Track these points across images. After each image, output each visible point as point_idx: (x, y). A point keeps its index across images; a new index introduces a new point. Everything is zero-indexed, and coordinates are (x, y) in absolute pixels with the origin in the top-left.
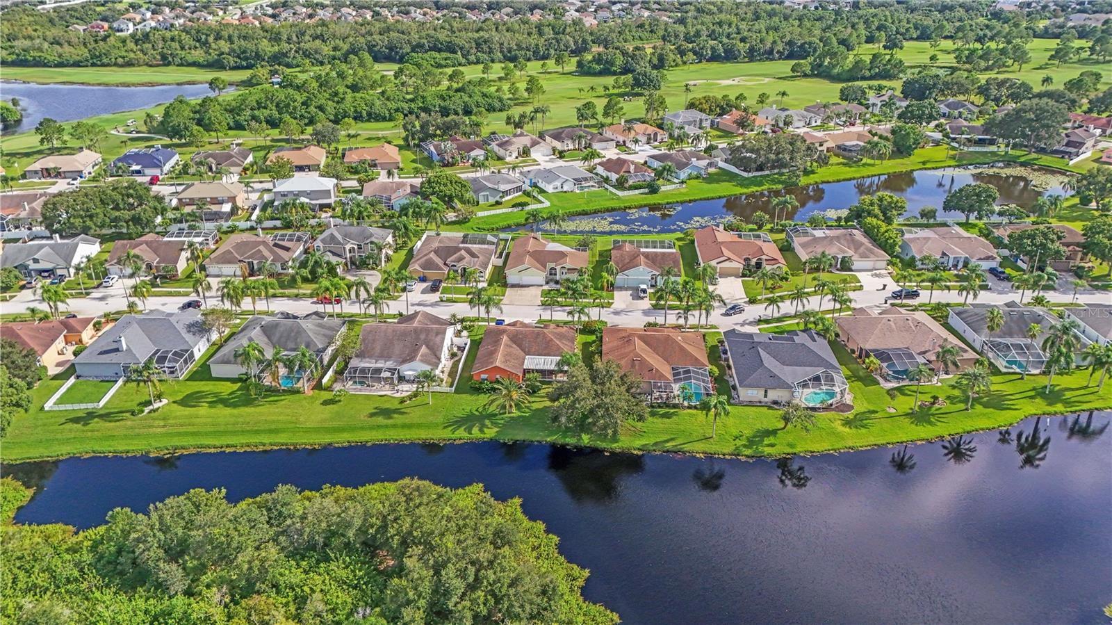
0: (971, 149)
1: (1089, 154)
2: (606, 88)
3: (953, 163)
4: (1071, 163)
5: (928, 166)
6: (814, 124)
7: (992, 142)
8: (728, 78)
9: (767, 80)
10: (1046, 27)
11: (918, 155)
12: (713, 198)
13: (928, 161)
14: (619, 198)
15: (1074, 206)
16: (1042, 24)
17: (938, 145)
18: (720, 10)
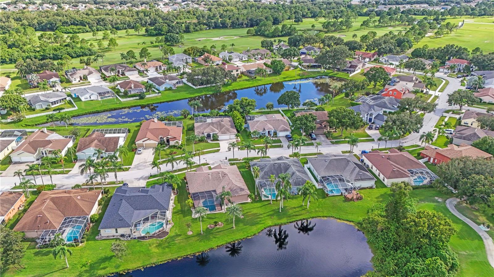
0: (309, 70)
1: (359, 71)
2: (152, 43)
3: (299, 77)
4: (351, 75)
5: (286, 79)
6: (244, 60)
7: (319, 67)
8: (217, 37)
9: (235, 37)
10: (366, 12)
11: (284, 74)
12: (173, 101)
13: (287, 77)
14: (120, 102)
15: (342, 98)
16: (365, 10)
17: (295, 69)
18: (228, 5)
